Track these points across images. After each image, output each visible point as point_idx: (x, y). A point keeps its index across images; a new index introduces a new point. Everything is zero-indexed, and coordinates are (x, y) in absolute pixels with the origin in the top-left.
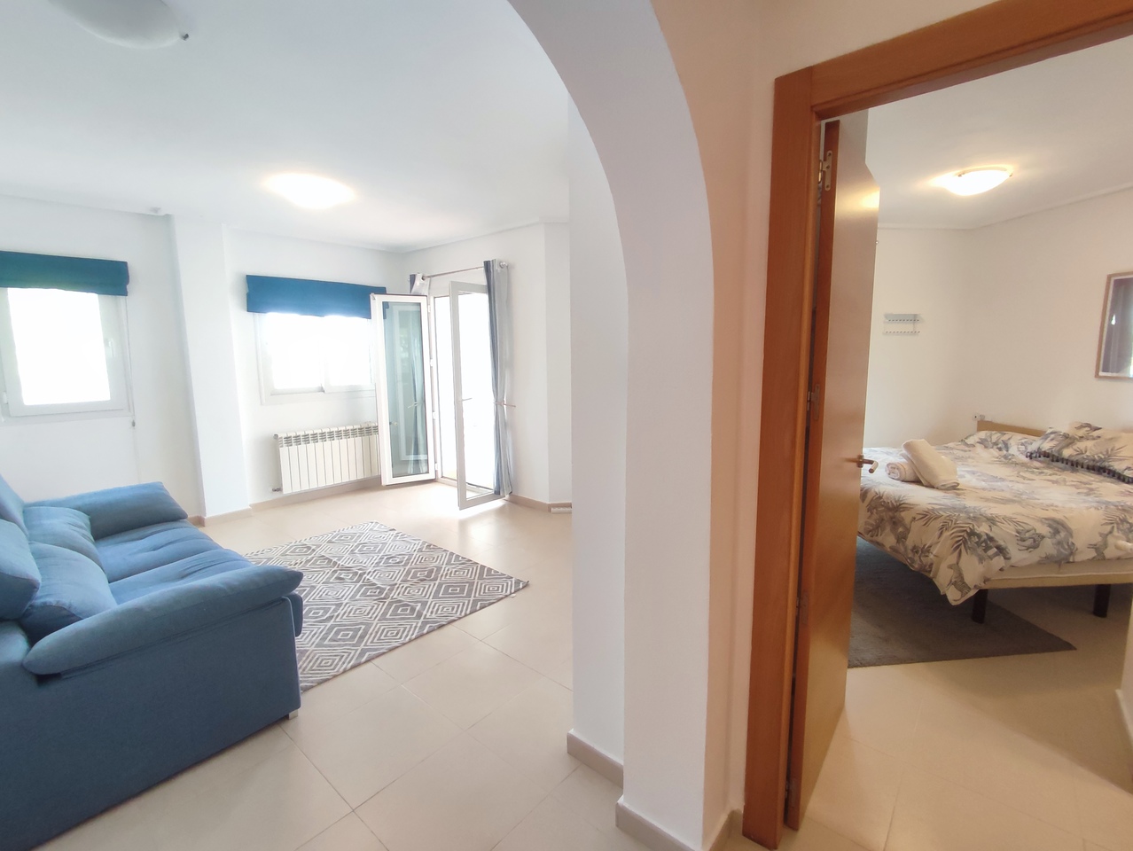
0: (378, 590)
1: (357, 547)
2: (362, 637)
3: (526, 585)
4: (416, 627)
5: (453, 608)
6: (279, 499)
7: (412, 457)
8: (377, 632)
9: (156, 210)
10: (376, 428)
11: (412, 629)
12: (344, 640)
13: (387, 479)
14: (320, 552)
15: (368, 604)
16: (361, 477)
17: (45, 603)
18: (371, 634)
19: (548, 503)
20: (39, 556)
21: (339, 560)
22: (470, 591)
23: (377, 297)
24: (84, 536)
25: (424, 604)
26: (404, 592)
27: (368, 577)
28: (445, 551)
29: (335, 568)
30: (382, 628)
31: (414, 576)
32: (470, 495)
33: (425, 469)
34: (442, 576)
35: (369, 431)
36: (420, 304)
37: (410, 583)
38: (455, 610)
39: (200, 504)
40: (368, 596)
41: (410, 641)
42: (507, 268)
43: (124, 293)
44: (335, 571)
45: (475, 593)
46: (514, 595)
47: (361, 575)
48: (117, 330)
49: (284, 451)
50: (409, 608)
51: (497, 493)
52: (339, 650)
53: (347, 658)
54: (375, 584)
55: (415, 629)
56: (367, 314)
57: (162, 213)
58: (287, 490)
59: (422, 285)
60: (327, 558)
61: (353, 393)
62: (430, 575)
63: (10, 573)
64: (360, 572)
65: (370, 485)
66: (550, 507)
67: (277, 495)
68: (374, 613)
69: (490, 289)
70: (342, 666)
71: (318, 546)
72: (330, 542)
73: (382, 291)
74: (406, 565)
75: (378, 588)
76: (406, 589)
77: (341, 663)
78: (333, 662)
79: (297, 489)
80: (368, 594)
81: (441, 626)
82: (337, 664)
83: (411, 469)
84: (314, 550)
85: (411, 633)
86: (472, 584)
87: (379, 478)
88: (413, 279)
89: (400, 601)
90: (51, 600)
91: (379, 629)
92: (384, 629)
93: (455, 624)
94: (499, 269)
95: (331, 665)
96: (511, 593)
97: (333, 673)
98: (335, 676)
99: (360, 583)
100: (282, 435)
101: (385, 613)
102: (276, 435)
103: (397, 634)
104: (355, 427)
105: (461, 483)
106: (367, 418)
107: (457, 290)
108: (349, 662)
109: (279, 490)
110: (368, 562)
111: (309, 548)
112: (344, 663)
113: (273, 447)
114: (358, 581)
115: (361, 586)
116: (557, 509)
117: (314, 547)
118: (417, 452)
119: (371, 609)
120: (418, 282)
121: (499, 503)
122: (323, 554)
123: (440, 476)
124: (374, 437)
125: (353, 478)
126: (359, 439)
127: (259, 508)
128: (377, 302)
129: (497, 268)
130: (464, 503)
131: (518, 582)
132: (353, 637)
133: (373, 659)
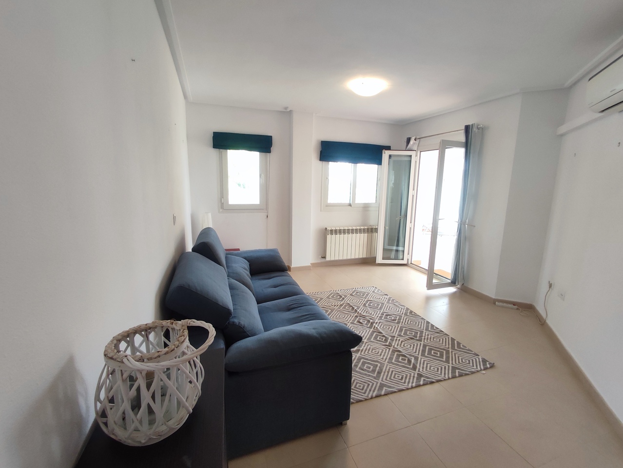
0: (384, 338)
1: (367, 302)
2: (379, 373)
3: (492, 366)
4: (414, 377)
5: (438, 369)
6: (325, 263)
7: (395, 248)
8: (388, 372)
9: (286, 108)
10: (376, 230)
11: (412, 378)
12: (368, 371)
13: (379, 260)
14: (347, 300)
15: (379, 347)
16: (365, 256)
17: (234, 322)
18: (385, 373)
19: (494, 297)
20: (232, 288)
21: (358, 309)
22: (448, 358)
23: (386, 151)
24: (248, 275)
25: (416, 359)
26: (401, 345)
27: (376, 326)
28: (422, 319)
29: (356, 314)
30: (391, 369)
31: (405, 334)
32: (435, 281)
33: (401, 257)
34: (425, 339)
35: (372, 230)
36: (411, 156)
37: (404, 338)
38: (439, 370)
39: (290, 260)
40: (378, 341)
41: (412, 388)
42: (482, 130)
43: (270, 152)
44: (357, 317)
45: (452, 360)
46: (484, 372)
47: (372, 324)
48: (265, 171)
49: (329, 237)
50: (407, 359)
51: (453, 283)
52: (367, 379)
53: (372, 387)
54: (382, 333)
55: (413, 378)
56: (379, 163)
57: (288, 110)
58: (328, 258)
59: (414, 143)
60: (351, 306)
61: (366, 207)
62: (416, 337)
63: (221, 304)
64: (371, 321)
65: (368, 261)
66: (494, 302)
67: (323, 260)
68: (384, 356)
69: (467, 145)
70: (369, 393)
71: (346, 296)
72: (351, 295)
73: (388, 148)
74: (398, 323)
75: (384, 336)
76: (402, 342)
77: (368, 390)
78: (364, 387)
79: (333, 259)
80: (378, 339)
81: (432, 383)
82: (366, 390)
83: (393, 255)
84: (343, 299)
85: (411, 381)
86: (448, 352)
87: (375, 258)
88: (409, 140)
89: (399, 351)
90: (236, 321)
91: (389, 370)
92: (392, 371)
93: (441, 383)
94: (477, 131)
95: (363, 389)
96: (481, 370)
97: (365, 396)
98: (366, 400)
99: (372, 330)
100: (329, 229)
101: (391, 359)
102: (326, 228)
103: (402, 378)
104: (365, 227)
105: (431, 273)
106: (372, 222)
107: (444, 145)
108: (374, 391)
109: (324, 257)
110: (375, 315)
111: (341, 297)
112: (370, 390)
113: (324, 234)
114: (370, 327)
115: (373, 332)
116: (501, 304)
117: (343, 297)
118: (398, 245)
119: (382, 352)
120: (412, 142)
121: (452, 290)
122: (348, 302)
123: (410, 263)
124: (375, 234)
125: (361, 257)
126: (366, 235)
127: (314, 265)
128: (386, 154)
129: (475, 129)
130: (430, 286)
131: (484, 361)
132: (373, 371)
133: (389, 394)
